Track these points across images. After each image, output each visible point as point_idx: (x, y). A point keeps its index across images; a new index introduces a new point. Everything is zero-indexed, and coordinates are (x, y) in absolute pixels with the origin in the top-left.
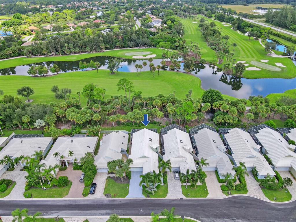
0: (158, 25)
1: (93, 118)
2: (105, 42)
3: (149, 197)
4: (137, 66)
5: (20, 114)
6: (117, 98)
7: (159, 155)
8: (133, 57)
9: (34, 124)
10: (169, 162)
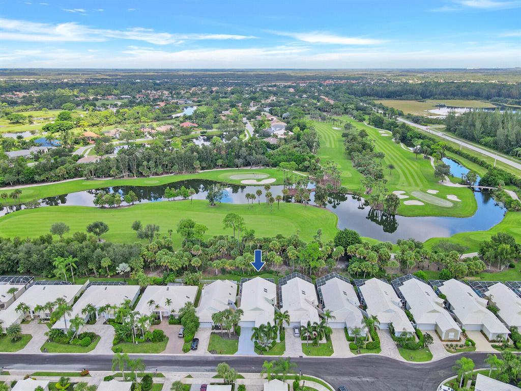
0: (281, 133)
1: (191, 263)
2: (201, 159)
3: (262, 354)
4: (248, 196)
5: (99, 256)
6: (221, 238)
7: (275, 309)
8: (241, 182)
9: (117, 268)
10: (287, 314)
